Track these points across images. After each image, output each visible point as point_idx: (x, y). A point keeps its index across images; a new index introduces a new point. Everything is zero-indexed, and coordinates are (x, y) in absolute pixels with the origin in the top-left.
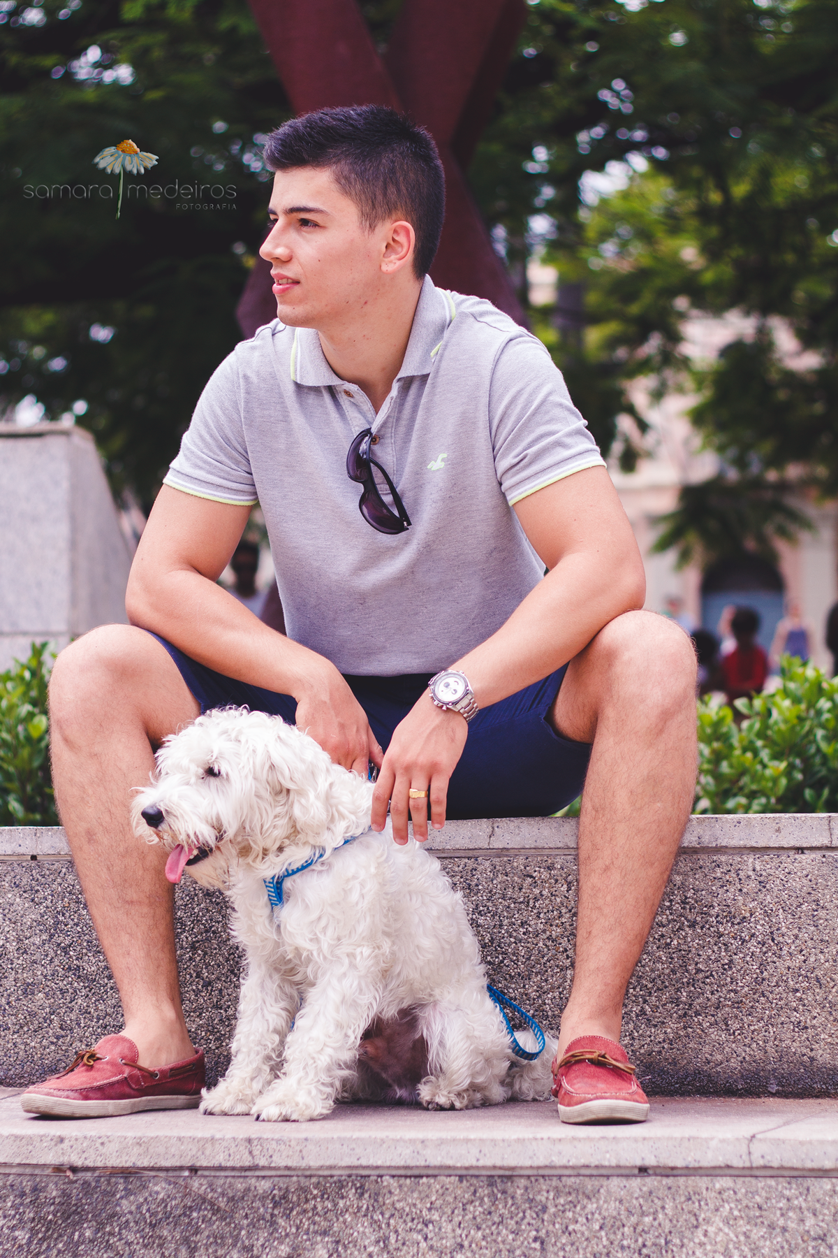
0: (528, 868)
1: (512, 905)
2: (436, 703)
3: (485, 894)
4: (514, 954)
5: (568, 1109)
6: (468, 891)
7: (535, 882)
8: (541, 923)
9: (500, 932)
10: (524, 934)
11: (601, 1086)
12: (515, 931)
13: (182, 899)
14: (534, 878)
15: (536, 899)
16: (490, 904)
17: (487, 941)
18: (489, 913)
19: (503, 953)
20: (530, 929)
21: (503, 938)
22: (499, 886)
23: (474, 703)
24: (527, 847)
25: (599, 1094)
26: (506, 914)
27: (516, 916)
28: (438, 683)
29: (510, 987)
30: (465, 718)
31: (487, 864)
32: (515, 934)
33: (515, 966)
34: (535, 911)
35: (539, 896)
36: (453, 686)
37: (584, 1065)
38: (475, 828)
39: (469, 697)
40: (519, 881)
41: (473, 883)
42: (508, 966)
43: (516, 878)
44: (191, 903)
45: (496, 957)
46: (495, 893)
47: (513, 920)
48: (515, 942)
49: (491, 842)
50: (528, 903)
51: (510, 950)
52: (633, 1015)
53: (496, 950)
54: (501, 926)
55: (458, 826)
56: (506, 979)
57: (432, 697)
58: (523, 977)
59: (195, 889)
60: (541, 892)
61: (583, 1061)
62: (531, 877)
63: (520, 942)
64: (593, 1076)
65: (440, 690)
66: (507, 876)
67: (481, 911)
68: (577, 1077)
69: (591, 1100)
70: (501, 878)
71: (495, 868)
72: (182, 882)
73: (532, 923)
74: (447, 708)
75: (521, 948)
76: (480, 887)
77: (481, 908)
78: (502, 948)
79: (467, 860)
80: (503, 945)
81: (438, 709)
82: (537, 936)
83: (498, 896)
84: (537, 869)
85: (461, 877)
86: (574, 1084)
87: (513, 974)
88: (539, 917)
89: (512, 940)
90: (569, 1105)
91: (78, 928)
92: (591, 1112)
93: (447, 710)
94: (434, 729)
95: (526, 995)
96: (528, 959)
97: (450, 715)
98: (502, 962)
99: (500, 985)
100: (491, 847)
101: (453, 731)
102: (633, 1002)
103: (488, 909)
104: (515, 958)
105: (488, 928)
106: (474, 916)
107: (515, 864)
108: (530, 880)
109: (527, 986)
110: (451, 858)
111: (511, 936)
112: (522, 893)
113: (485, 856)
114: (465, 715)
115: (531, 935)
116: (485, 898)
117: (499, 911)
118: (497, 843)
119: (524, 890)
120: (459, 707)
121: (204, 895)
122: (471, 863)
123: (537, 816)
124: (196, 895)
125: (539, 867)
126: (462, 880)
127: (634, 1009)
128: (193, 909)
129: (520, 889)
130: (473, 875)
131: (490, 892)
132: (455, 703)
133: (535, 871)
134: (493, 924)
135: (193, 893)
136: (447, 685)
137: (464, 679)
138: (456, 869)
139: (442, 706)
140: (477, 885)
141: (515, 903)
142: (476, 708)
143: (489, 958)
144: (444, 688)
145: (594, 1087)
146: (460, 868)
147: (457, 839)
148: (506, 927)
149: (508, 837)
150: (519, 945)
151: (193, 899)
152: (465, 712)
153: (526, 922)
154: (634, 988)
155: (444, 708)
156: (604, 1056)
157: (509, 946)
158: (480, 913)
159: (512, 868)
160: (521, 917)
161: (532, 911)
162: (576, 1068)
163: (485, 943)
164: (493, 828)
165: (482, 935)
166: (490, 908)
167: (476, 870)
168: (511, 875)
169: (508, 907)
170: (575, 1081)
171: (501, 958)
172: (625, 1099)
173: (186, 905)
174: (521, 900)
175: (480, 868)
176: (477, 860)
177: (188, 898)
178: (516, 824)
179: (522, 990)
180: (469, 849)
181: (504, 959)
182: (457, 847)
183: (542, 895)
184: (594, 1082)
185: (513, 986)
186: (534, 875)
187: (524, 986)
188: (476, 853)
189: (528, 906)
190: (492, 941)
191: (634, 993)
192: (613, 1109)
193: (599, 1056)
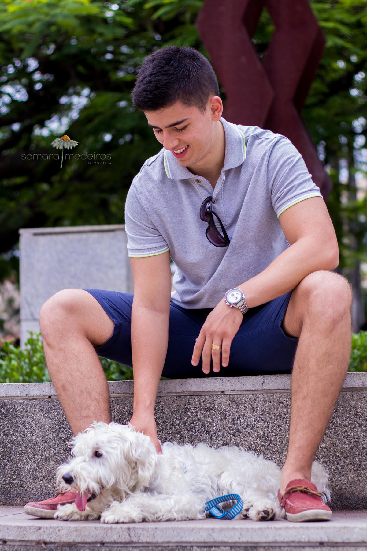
0: (281, 399)
1: (274, 417)
2: (227, 303)
3: (260, 412)
4: (275, 441)
5: (293, 515)
6: (252, 410)
7: (284, 406)
8: (287, 426)
9: (268, 430)
10: (279, 431)
11: (308, 503)
12: (275, 429)
13: (118, 416)
14: (284, 404)
15: (285, 414)
16: (263, 417)
17: (261, 435)
18: (263, 421)
19: (269, 441)
20: (282, 429)
21: (269, 433)
22: (267, 408)
23: (246, 304)
24: (280, 388)
25: (309, 507)
26: (270, 422)
27: (275, 422)
28: (228, 294)
29: (272, 457)
30: (241, 312)
31: (261, 397)
32: (275, 431)
33: (275, 447)
34: (284, 420)
35: (286, 413)
36: (236, 295)
37: (297, 493)
38: (256, 380)
39: (243, 301)
40: (277, 405)
41: (255, 407)
42: (272, 447)
43: (275, 404)
44: (122, 418)
45: (266, 443)
46: (265, 411)
47: (274, 424)
48: (275, 435)
49: (263, 386)
50: (281, 416)
51: (273, 439)
52: (332, 470)
53: (266, 439)
54: (268, 427)
55: (247, 379)
56: (271, 453)
57: (225, 301)
58: (279, 452)
59: (124, 411)
60: (287, 410)
61: (297, 491)
62: (282, 403)
63: (278, 435)
64: (303, 498)
65: (229, 297)
66: (271, 403)
67: (258, 420)
68: (295, 499)
69: (305, 510)
70: (268, 404)
71: (265, 399)
72: (118, 408)
73: (283, 426)
74: (233, 306)
75: (278, 438)
76: (258, 409)
77: (259, 419)
78: (269, 438)
79: (252, 396)
80: (269, 437)
81: (228, 307)
82: (286, 432)
83: (266, 413)
84: (285, 399)
85: (249, 404)
86: (294, 503)
87: (274, 451)
88: (286, 423)
89: (274, 434)
90: (294, 513)
91: (70, 431)
92: (306, 516)
93: (232, 307)
94: (226, 316)
95: (281, 461)
96: (282, 443)
97: (234, 309)
98: (269, 445)
99: (268, 456)
100: (263, 389)
101: (235, 317)
102: (332, 464)
103: (262, 419)
104: (275, 443)
105: (262, 428)
106: (255, 423)
107: (275, 397)
108: (282, 405)
109: (281, 457)
110: (244, 394)
111: (273, 432)
112: (278, 411)
113: (260, 393)
114: (241, 310)
115: (283, 432)
116: (260, 414)
117: (267, 420)
118: (266, 387)
119: (279, 410)
120: (238, 305)
121: (128, 414)
122: (253, 397)
123: (285, 374)
124: (124, 414)
125: (286, 398)
126: (249, 405)
127: (333, 467)
128: (123, 421)
129: (277, 409)
130: (255, 403)
131: (263, 411)
132: (236, 304)
133: (284, 400)
134: (264, 427)
135: (123, 413)
136: (233, 295)
137: (241, 292)
138: (247, 400)
139: (230, 305)
140: (256, 408)
141: (275, 416)
142: (247, 306)
143: (262, 443)
144: (231, 297)
145: (305, 503)
146: (249, 399)
147: (247, 385)
148: (270, 428)
149: (271, 384)
150: (277, 436)
151: (123, 416)
152: (241, 309)
153: (280, 425)
154: (333, 457)
155: (231, 306)
156: (307, 489)
157: (272, 437)
158: (258, 421)
159: (273, 399)
160: (278, 423)
161: (283, 420)
162: (294, 494)
163: (261, 436)
164: (264, 380)
165: (259, 432)
166: (263, 419)
167: (256, 400)
168: (273, 402)
169: (272, 418)
170: (295, 501)
171: (268, 443)
172: (322, 509)
173: (120, 419)
174: (278, 414)
175: (258, 399)
176: (256, 395)
177: (121, 415)
178: (275, 378)
179: (279, 459)
180: (252, 390)
181: (270, 443)
182: (247, 389)
183: (288, 412)
184: (304, 501)
185: (274, 456)
186: (284, 402)
187: (280, 456)
188: (256, 392)
189: (281, 417)
190: (264, 434)
191: (333, 459)
192: (317, 514)
193: (304, 488)
